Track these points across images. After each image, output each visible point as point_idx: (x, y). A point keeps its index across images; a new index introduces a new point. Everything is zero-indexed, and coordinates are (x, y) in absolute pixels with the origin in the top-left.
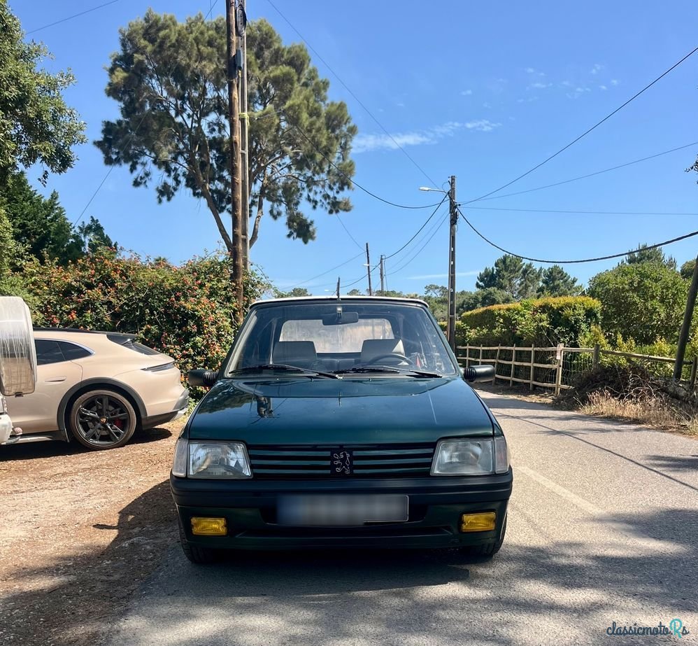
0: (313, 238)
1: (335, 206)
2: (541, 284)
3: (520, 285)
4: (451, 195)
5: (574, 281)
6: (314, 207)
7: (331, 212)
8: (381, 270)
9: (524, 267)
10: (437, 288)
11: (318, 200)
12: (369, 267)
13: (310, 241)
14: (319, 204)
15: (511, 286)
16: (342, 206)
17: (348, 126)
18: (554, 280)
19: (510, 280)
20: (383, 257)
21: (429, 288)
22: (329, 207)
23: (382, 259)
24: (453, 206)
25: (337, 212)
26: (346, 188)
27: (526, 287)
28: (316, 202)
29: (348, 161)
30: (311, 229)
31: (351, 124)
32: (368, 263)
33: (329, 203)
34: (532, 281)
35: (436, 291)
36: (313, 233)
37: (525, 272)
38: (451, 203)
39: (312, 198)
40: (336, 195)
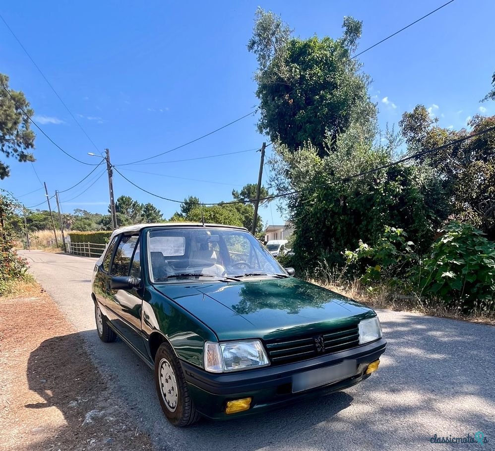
0: (7, 175)
1: (23, 157)
2: (143, 212)
3: (132, 212)
4: (107, 159)
5: (159, 212)
6: (8, 156)
7: (20, 161)
8: (57, 199)
9: (133, 202)
10: (81, 211)
11: (10, 152)
12: (47, 197)
13: (6, 177)
14: (11, 154)
15: (127, 212)
16: (28, 158)
17: (28, 108)
18: (149, 210)
19: (127, 209)
20: (57, 191)
21: (77, 211)
22: (19, 157)
23: (56, 193)
24: (109, 167)
25: (25, 161)
26: (30, 147)
27: (136, 214)
28: (8, 153)
29: (29, 130)
30: (7, 170)
31: (29, 108)
32: (47, 194)
33: (18, 155)
34: (139, 211)
35: (81, 212)
36: (8, 173)
37: (134, 205)
38: (108, 164)
39: (4, 150)
40: (24, 151)
